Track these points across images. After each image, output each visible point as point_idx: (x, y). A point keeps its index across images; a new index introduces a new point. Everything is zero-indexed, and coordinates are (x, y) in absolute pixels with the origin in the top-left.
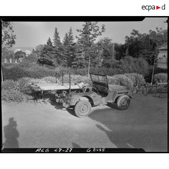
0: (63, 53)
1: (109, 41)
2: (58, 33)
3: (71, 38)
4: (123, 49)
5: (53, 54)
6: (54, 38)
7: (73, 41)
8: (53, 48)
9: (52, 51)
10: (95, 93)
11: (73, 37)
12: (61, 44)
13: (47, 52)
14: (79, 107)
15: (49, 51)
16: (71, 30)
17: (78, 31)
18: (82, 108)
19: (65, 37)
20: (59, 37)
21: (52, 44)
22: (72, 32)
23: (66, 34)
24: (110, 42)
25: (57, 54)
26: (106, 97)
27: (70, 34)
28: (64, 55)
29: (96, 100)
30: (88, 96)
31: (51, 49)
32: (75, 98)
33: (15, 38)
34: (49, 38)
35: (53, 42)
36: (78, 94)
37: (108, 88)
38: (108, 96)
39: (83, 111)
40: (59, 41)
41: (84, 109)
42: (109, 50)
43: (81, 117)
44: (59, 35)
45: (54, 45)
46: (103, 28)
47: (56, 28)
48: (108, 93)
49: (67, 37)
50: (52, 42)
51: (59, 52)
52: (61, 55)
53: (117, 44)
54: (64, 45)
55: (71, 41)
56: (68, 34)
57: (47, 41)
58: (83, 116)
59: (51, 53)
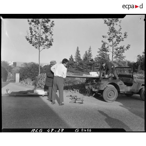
0: (82, 67)
1: (123, 57)
2: (79, 51)
3: (90, 55)
4: (135, 66)
5: (74, 67)
6: (76, 55)
7: (91, 57)
8: (74, 63)
9: (73, 65)
10: (122, 81)
11: (91, 54)
12: (81, 60)
13: (69, 66)
14: (107, 92)
15: (71, 65)
16: (90, 48)
17: (104, 37)
18: (109, 93)
19: (85, 54)
20: (79, 54)
21: (73, 59)
22: (91, 50)
23: (86, 51)
24: (124, 59)
25: (77, 67)
26: (131, 87)
27: (89, 51)
28: (83, 69)
29: (122, 88)
30: (116, 83)
31: (72, 64)
32: (104, 83)
33: (52, 41)
34: (72, 55)
35: (75, 58)
36: (107, 80)
37: (133, 79)
38: (133, 86)
39: (110, 97)
40: (80, 57)
41: (111, 94)
42: (123, 65)
43: (108, 101)
44: (80, 53)
45: (75, 61)
46: (125, 35)
47: (78, 47)
48: (133, 84)
49: (87, 54)
50: (73, 58)
51: (79, 66)
52: (80, 69)
53: (129, 62)
54: (84, 61)
55: (90, 57)
56: (88, 52)
57: (70, 58)
58: (110, 101)
59: (73, 67)
